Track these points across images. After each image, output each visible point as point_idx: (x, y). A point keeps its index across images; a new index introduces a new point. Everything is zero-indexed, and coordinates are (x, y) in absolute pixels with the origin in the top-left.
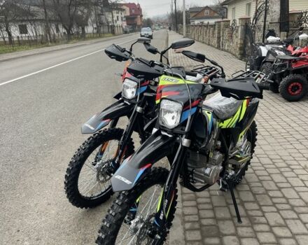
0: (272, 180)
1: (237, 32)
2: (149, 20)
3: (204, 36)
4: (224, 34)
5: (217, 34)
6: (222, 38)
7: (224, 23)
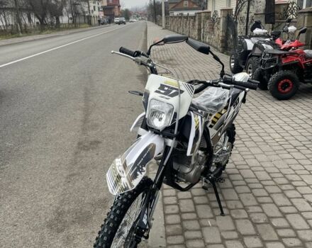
0: (274, 203)
1: (218, 23)
2: (127, 10)
3: (184, 28)
4: (205, 26)
5: (197, 26)
6: (202, 30)
7: (205, 14)
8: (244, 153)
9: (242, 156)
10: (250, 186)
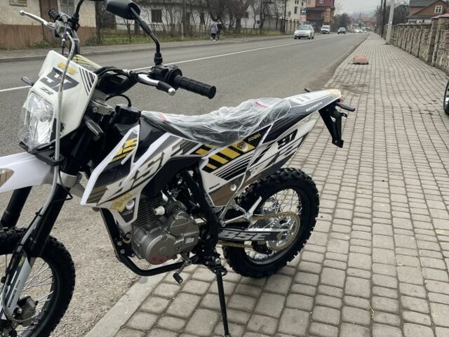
2: (344, 16)
3: (414, 43)
4: (441, 40)
5: (430, 39)
6: (436, 46)
7: (443, 21)
8: (357, 242)
9: (350, 245)
10: (320, 299)
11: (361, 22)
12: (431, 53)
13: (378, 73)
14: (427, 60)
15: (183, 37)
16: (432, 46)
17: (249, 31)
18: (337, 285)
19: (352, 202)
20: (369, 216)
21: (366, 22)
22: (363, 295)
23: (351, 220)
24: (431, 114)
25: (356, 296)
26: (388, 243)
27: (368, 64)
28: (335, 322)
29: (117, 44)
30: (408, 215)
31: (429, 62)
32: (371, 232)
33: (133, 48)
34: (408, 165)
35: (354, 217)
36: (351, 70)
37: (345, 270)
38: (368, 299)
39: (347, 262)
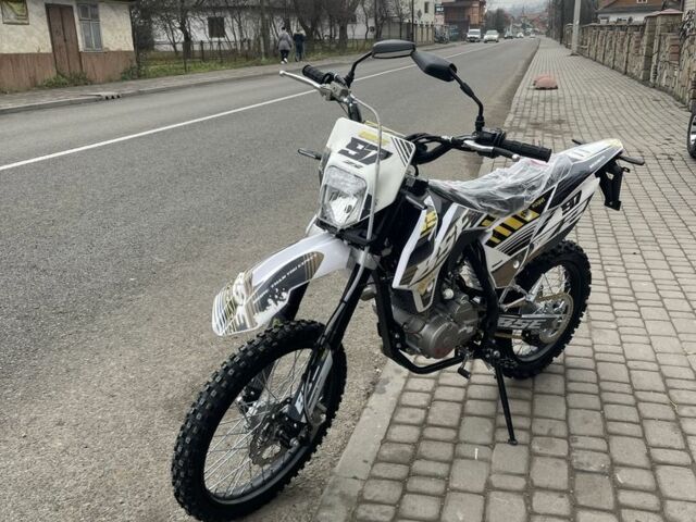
0: (643, 437)
2: (500, 12)
3: (617, 52)
4: (662, 48)
5: (645, 48)
6: (655, 57)
7: (665, 19)
8: (628, 330)
9: (620, 334)
10: (606, 397)
11: (526, 22)
12: (647, 68)
13: (575, 102)
14: (641, 77)
15: (264, 59)
16: (649, 57)
17: (361, 44)
18: (620, 380)
19: (603, 283)
20: (632, 299)
21: (532, 21)
22: (658, 389)
23: (611, 305)
24: (671, 159)
25: (649, 391)
26: (668, 329)
27: (556, 88)
28: (634, 420)
29: (167, 75)
30: (681, 295)
31: (645, 81)
32: (641, 317)
33: (195, 81)
34: (661, 231)
35: (612, 301)
36: (535, 100)
37: (625, 364)
38: (665, 393)
39: (624, 354)
